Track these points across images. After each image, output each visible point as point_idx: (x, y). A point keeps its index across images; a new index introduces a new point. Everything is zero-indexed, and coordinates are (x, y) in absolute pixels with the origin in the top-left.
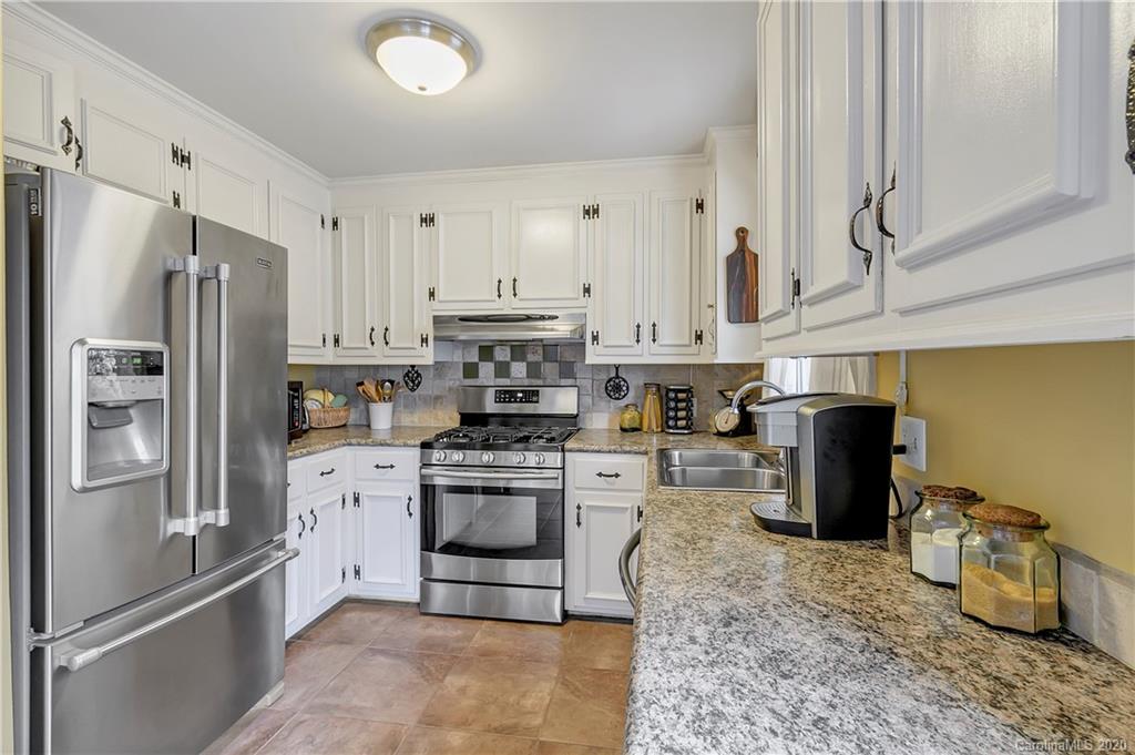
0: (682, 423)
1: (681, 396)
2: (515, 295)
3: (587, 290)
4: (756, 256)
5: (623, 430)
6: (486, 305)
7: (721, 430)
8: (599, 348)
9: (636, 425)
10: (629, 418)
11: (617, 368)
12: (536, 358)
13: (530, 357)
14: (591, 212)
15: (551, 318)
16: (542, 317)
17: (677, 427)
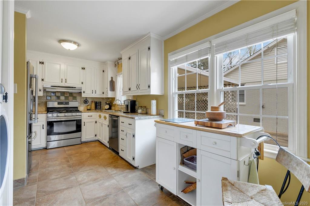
0: (99, 108)
1: (99, 103)
2: (66, 82)
3: (82, 83)
4: (114, 81)
5: (87, 110)
6: (58, 84)
7: (106, 109)
8: (85, 94)
9: (90, 109)
10: (89, 107)
11: (86, 98)
12: (67, 95)
13: (65, 95)
14: (83, 69)
15: (74, 88)
16: (72, 87)
17: (98, 109)
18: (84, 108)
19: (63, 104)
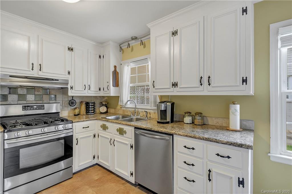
0: (93, 111)
1: (92, 104)
2: (40, 70)
3: (69, 73)
4: (118, 73)
5: (75, 115)
6: (25, 72)
7: (102, 112)
8: (73, 91)
9: (79, 113)
10: (77, 111)
11: (73, 97)
12: (39, 93)
13: (37, 93)
14: (71, 49)
15: (56, 80)
16: (52, 80)
17: (91, 113)
18: (69, 113)
19: (33, 109)
